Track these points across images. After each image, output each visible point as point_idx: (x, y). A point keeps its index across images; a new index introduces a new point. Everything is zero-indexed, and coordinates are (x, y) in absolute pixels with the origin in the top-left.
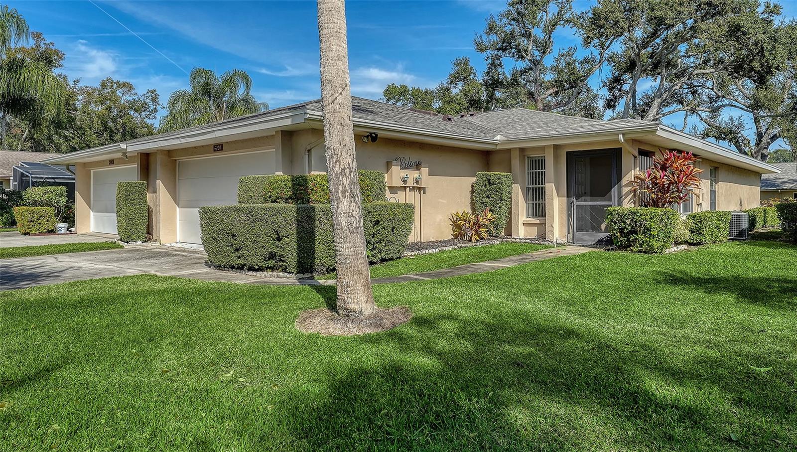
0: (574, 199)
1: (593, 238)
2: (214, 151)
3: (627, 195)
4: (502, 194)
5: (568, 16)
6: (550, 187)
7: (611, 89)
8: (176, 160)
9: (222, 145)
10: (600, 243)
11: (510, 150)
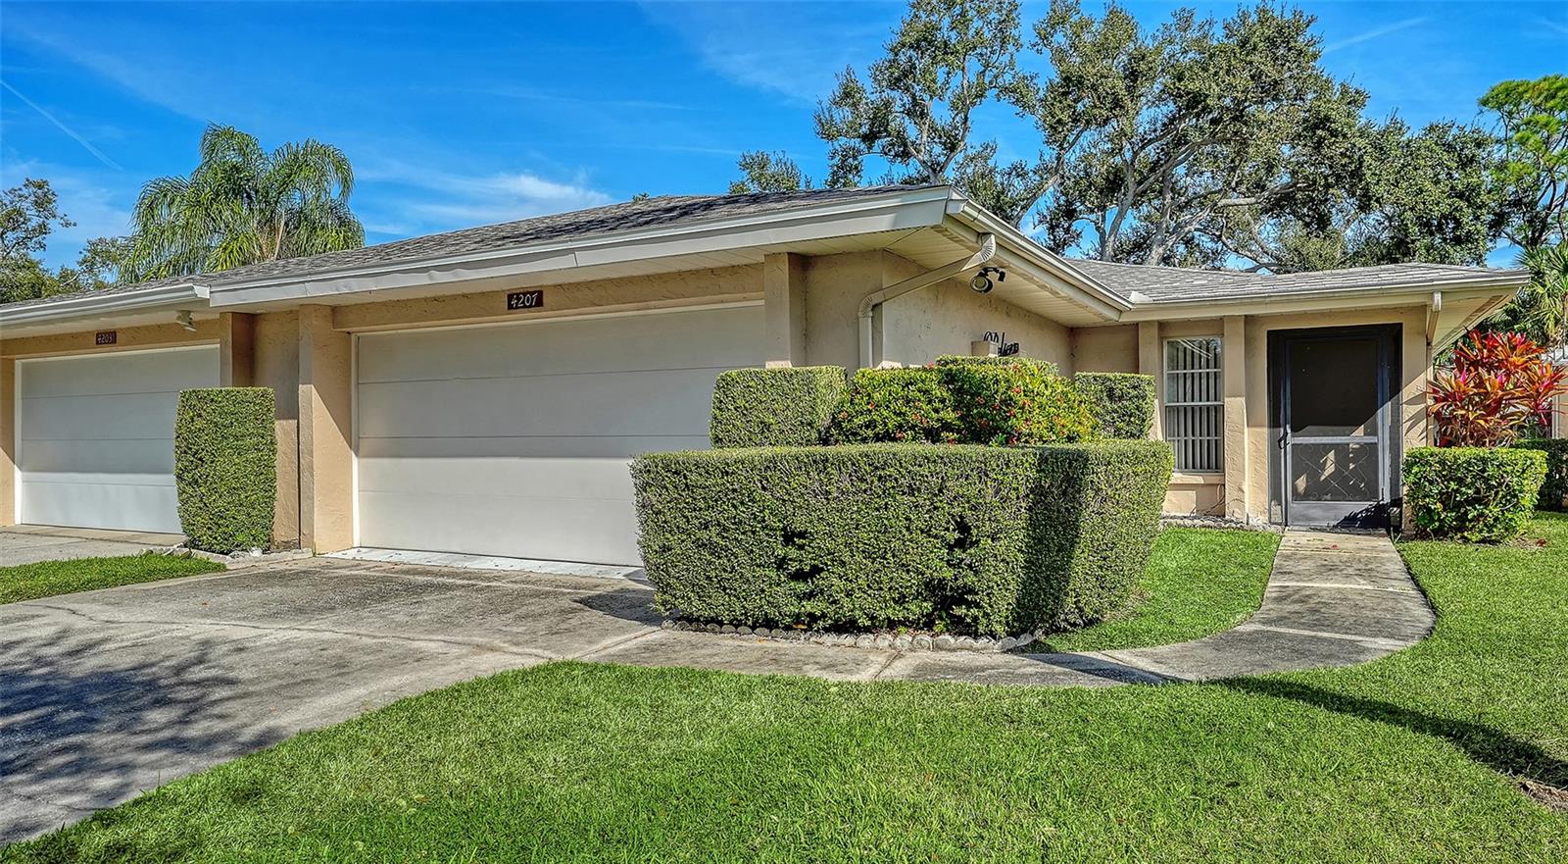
0: (1289, 431)
1: (1331, 514)
2: (510, 307)
3: (1415, 420)
4: (1144, 421)
5: (1007, 79)
6: (1235, 407)
8: (349, 333)
9: (540, 293)
10: (1349, 524)
11: (1136, 325)
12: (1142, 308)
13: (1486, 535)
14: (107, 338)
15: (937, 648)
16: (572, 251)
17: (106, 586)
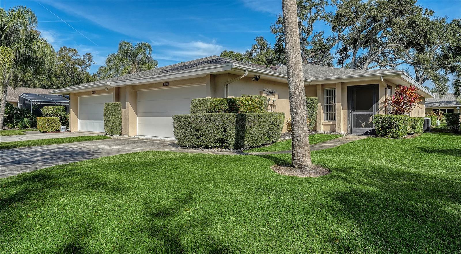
0: (352, 111)
1: (362, 131)
2: (164, 85)
3: (382, 108)
4: (314, 108)
5: (322, 15)
6: (339, 105)
7: (341, 54)
8: (136, 91)
9: (169, 82)
10: (366, 134)
11: (316, 85)
12: (314, 81)
13: (392, 136)
14: (94, 92)
15: (222, 151)
16: (170, 75)
17: (89, 140)
